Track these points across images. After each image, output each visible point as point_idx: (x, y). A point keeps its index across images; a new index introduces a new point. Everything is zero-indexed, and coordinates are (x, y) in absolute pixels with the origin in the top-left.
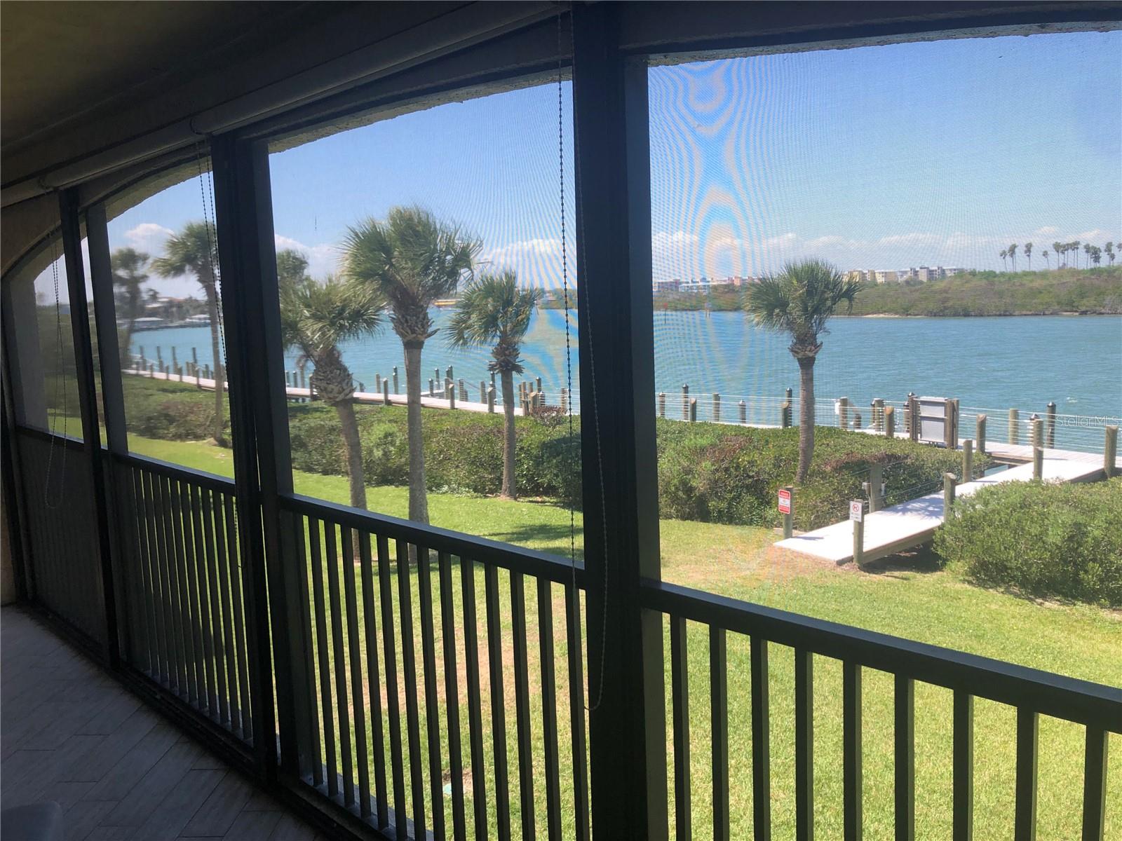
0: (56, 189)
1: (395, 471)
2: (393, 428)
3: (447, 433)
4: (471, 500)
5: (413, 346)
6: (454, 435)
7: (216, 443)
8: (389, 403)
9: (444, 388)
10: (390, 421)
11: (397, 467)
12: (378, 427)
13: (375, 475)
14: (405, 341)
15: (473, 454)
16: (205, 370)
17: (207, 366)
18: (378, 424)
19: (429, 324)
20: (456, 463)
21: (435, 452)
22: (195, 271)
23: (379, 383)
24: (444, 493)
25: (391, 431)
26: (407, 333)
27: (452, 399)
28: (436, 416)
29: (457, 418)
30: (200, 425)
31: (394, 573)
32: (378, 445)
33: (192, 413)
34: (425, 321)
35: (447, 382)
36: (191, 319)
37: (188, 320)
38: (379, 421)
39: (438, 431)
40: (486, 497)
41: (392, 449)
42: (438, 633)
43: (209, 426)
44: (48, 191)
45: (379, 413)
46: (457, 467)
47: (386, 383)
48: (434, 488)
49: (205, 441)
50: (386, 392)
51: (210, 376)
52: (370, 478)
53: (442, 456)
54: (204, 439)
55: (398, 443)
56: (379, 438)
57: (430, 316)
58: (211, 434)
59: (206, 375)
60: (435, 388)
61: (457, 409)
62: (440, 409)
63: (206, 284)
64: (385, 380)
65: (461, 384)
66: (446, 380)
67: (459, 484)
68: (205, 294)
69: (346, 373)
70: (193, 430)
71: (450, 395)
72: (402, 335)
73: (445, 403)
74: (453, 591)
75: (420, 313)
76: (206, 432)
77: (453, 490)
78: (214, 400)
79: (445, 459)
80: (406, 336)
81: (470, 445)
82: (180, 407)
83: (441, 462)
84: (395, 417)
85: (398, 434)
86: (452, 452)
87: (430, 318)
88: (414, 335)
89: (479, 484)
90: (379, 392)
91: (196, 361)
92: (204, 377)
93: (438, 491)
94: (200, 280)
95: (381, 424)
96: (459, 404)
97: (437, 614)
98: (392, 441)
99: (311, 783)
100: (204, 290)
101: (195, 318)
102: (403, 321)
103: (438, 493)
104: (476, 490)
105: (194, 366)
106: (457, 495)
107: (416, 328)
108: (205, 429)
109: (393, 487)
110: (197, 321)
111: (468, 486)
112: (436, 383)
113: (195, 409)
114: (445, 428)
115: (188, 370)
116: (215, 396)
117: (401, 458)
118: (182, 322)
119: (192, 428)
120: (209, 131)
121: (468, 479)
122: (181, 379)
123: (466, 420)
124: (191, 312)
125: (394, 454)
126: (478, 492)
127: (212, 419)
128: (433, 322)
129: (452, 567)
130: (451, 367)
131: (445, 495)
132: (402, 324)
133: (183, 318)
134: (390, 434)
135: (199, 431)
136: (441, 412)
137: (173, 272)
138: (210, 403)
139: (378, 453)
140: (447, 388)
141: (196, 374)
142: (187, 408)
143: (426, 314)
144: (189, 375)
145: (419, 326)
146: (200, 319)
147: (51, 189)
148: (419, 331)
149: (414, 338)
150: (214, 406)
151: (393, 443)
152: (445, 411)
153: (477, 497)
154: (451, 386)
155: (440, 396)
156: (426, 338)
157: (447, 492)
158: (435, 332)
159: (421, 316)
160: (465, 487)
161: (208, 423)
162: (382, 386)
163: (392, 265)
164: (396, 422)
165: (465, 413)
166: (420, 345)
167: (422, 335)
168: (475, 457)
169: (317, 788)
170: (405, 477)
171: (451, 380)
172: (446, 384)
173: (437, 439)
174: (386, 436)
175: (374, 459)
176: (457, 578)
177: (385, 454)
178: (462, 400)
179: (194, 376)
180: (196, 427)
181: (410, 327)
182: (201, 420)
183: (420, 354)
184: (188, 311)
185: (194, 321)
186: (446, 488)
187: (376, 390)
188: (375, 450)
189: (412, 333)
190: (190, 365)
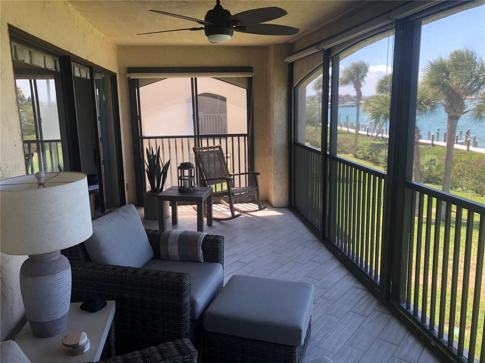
0: (323, 49)
1: (433, 178)
2: (435, 157)
3: (464, 162)
4: (474, 197)
5: (453, 119)
6: (467, 164)
7: (353, 156)
8: (433, 145)
9: (464, 140)
10: (434, 154)
11: (435, 175)
12: (428, 156)
13: (423, 178)
14: (450, 116)
15: (478, 174)
16: (351, 125)
17: (352, 124)
18: (428, 155)
19: (465, 107)
20: (467, 177)
21: (456, 171)
22: (353, 83)
23: (429, 135)
24: (459, 191)
25: (434, 159)
26: (452, 112)
27: (468, 146)
28: (458, 153)
29: (470, 155)
30: (348, 148)
31: (433, 224)
32: (426, 165)
33: (344, 143)
34: (462, 107)
35: (467, 137)
36: (347, 103)
37: (346, 104)
38: (428, 153)
39: (459, 160)
40: (482, 196)
41: (433, 167)
42: (451, 256)
43: (351, 149)
44: (320, 50)
45: (429, 149)
46: (467, 180)
47: (433, 136)
48: (453, 188)
49: (349, 155)
50: (433, 140)
51: (353, 128)
52: (421, 179)
53: (460, 173)
54: (348, 154)
55: (437, 164)
56: (428, 162)
57: (465, 104)
58: (352, 152)
59: (352, 127)
60: (459, 139)
61: (470, 151)
62: (461, 150)
63: (357, 88)
64: (433, 134)
65: (474, 138)
66: (466, 136)
67: (468, 188)
68: (356, 93)
69: (418, 130)
70: (344, 150)
71: (467, 144)
72: (448, 113)
73: (464, 148)
74: (461, 238)
75: (460, 102)
76: (350, 151)
77: (464, 191)
78: (354, 138)
79: (461, 174)
80: (451, 113)
81: (476, 170)
82: (340, 140)
83: (458, 176)
84: (437, 152)
85: (437, 160)
86: (465, 172)
87: (465, 105)
88: (455, 113)
89: (479, 189)
90: (429, 140)
91: (348, 121)
92: (351, 128)
93: (455, 190)
94: (354, 87)
95: (429, 155)
96: (472, 148)
97: (452, 248)
98: (434, 163)
99: (405, 308)
100: (355, 92)
101: (349, 103)
102: (450, 106)
103: (455, 191)
104: (476, 192)
105: (347, 123)
106: (465, 193)
107: (457, 110)
108: (349, 150)
109: (432, 185)
110: (349, 104)
111: (472, 189)
112: (460, 137)
113: (346, 141)
114: (463, 160)
115: (344, 125)
116: (355, 136)
117: (438, 171)
118: (343, 105)
119: (344, 149)
120: (396, 18)
121: (473, 186)
122: (341, 128)
123: (475, 157)
124: (347, 100)
125: (434, 170)
126: (478, 193)
127: (353, 146)
128: (467, 107)
129: (462, 227)
130: (469, 130)
131: (459, 192)
132: (449, 107)
133: (343, 103)
134: (434, 160)
135: (347, 150)
136: (462, 151)
137: (344, 84)
138: (353, 139)
139: (426, 168)
140: (466, 140)
141: (347, 127)
142: (343, 141)
143: (463, 103)
144: (344, 127)
145: (459, 109)
146: (350, 104)
147: (321, 50)
148: (458, 111)
149: (455, 114)
150: (354, 141)
151: (434, 164)
152: (464, 152)
153: (477, 196)
154: (469, 139)
155: (462, 144)
156: (462, 114)
157: (460, 191)
158: (467, 112)
159: (461, 104)
160: (471, 190)
161: (350, 148)
162: (431, 137)
163: (448, 79)
164: (437, 154)
165: (475, 153)
166: (458, 118)
167: (459, 113)
168: (478, 176)
169: (407, 311)
170: (438, 181)
171: (468, 136)
172: (465, 138)
173: (458, 165)
174: (431, 160)
175: (424, 171)
176: (463, 233)
177: (430, 169)
178: (474, 146)
179: (346, 127)
180: (345, 149)
181: (454, 109)
182: (348, 146)
183: (457, 122)
184: (346, 100)
185: (348, 104)
186: (460, 189)
187: (428, 139)
188: (425, 167)
189: (454, 112)
190: (345, 123)
